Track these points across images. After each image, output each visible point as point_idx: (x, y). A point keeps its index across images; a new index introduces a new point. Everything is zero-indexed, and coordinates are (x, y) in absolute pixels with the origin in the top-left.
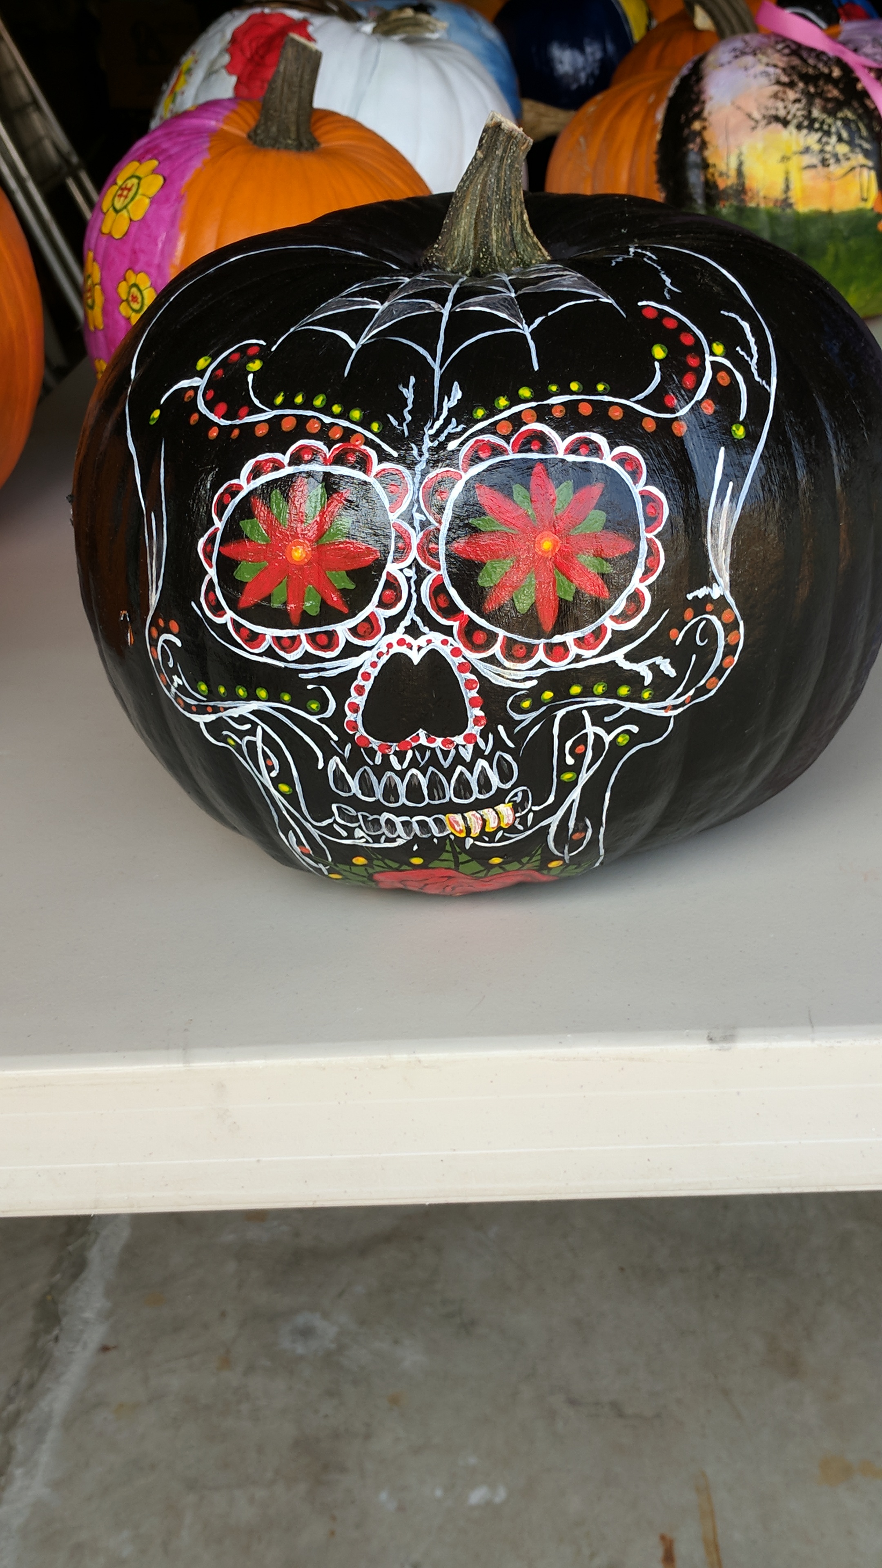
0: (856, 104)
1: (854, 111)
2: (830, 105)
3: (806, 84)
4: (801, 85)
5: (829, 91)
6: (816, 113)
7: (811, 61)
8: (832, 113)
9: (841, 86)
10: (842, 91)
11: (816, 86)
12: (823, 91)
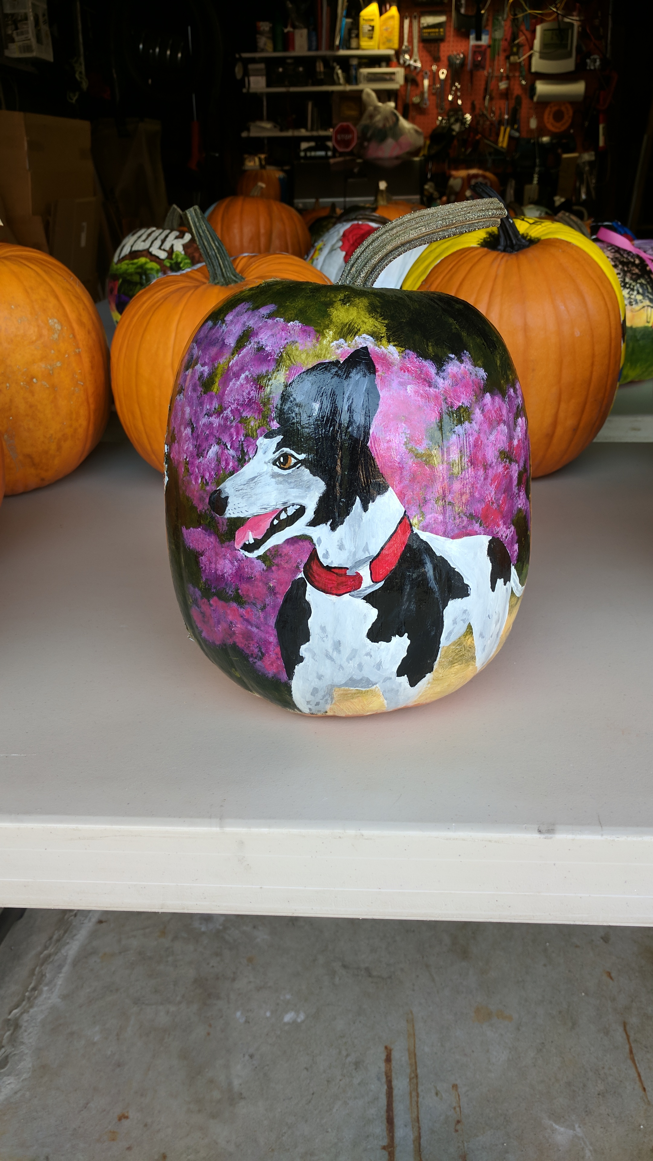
0: (646, 277)
1: (646, 280)
2: (634, 277)
3: (623, 266)
4: (620, 266)
5: (633, 270)
6: (627, 280)
7: (625, 256)
8: (635, 280)
9: (639, 268)
10: (640, 270)
11: (628, 267)
12: (631, 270)
